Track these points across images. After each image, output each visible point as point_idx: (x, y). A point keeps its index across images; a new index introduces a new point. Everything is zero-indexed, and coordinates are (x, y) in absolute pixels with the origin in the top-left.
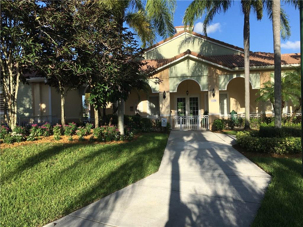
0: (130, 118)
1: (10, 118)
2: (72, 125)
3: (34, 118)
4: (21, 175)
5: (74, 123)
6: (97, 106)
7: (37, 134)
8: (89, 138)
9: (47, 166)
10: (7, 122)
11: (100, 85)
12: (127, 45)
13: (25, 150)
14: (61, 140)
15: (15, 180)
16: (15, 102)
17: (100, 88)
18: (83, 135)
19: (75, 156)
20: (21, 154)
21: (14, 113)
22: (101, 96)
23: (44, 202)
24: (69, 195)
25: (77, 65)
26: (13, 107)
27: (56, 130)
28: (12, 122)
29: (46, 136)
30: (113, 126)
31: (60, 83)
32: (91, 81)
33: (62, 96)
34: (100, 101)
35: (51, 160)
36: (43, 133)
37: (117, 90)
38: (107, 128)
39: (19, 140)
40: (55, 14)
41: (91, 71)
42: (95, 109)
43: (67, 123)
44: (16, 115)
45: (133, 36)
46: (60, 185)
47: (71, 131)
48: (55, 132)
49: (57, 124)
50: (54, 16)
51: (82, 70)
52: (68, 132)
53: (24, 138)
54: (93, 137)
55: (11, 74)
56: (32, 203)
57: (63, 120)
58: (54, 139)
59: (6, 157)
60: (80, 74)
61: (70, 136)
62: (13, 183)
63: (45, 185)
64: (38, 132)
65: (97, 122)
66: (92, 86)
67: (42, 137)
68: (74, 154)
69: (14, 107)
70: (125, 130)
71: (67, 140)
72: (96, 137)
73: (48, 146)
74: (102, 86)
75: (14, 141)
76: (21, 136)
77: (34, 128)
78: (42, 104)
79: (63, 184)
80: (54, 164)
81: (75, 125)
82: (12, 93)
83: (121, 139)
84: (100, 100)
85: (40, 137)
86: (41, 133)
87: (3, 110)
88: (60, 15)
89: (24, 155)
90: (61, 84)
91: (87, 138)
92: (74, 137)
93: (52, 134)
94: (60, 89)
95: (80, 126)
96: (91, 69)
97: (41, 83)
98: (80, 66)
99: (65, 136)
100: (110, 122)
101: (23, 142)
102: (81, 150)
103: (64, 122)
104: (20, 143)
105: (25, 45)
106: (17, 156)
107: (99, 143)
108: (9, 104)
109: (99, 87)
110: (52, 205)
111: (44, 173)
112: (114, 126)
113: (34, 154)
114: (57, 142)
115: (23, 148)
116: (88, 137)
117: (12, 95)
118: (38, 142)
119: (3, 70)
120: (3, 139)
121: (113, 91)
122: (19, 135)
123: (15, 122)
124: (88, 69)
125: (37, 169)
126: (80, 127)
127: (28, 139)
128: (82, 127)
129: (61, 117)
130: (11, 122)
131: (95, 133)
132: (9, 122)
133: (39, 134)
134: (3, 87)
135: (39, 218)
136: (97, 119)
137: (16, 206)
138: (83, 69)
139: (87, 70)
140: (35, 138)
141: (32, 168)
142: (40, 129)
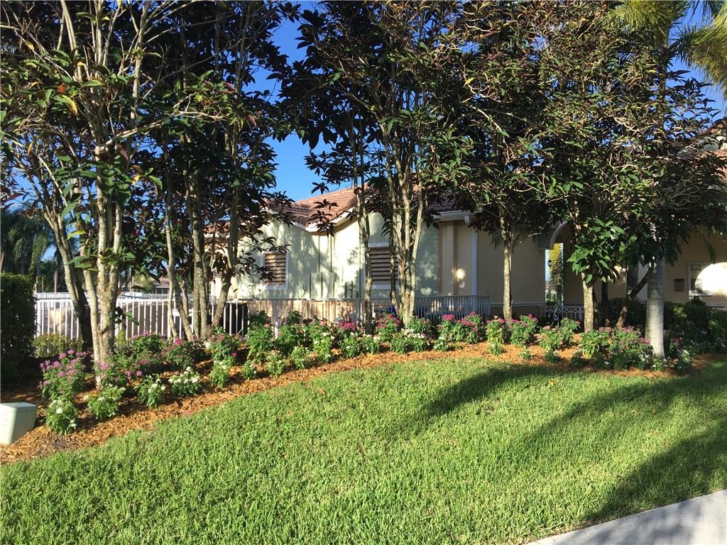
0: (679, 311)
1: (403, 299)
2: (529, 322)
3: (441, 299)
4: (427, 425)
5: (533, 316)
6: (590, 277)
7: (453, 336)
8: (571, 356)
9: (478, 413)
10: (396, 307)
11: (602, 224)
12: (682, 115)
13: (432, 371)
14: (504, 355)
15: (416, 434)
16: (412, 266)
17: (602, 231)
18: (554, 348)
19: (539, 396)
20: (425, 378)
21: (411, 288)
22: (603, 251)
23: (479, 498)
24: (535, 492)
25: (547, 178)
26: (408, 276)
27: (494, 329)
28: (405, 307)
29: (471, 343)
30: (630, 330)
31: (502, 221)
32: (577, 215)
33: (506, 251)
34: (599, 263)
35: (487, 400)
36: (465, 336)
37: (647, 236)
38: (615, 335)
39: (419, 347)
40: (507, 65)
41: (581, 190)
42: (584, 285)
43: (515, 316)
44: (413, 294)
45: (701, 89)
46: (511, 463)
47: (526, 335)
48: (491, 335)
49: (496, 317)
50: (506, 69)
51: (559, 189)
52: (519, 338)
53: (429, 344)
54: (580, 354)
55: (407, 207)
56: (456, 495)
57: (507, 310)
58: (489, 350)
59: (397, 382)
60: (552, 199)
61: (525, 347)
62: (413, 441)
63: (478, 456)
64: (456, 333)
65: (589, 318)
66: (578, 227)
67: (464, 344)
68: (538, 391)
69: (410, 275)
70: (666, 343)
71: (519, 355)
72: (587, 356)
73: (475, 366)
74: (607, 225)
75: (409, 348)
76: (423, 339)
77: (447, 323)
78: (457, 269)
79: (518, 462)
80: (493, 409)
81: (534, 320)
82: (407, 247)
83: (654, 366)
84: (601, 261)
85: (459, 344)
86: (462, 336)
87: (389, 280)
88: (518, 66)
89: (430, 381)
90: (505, 225)
91: (565, 356)
92: (533, 350)
93: (485, 340)
94: (504, 236)
95: (547, 325)
96: (580, 186)
97: (457, 224)
98: (554, 180)
99: (512, 346)
100: (620, 318)
101: (427, 352)
102: (552, 384)
103: (508, 312)
104: (421, 354)
105: (441, 143)
106: (417, 381)
107: (595, 371)
108: (401, 269)
109: (597, 229)
110: (499, 509)
111: (474, 427)
112: (634, 330)
113: (449, 381)
114: (497, 359)
115: (428, 366)
116: (568, 354)
117: (407, 251)
118: (457, 356)
119: (394, 199)
120: (390, 341)
121: (636, 238)
122: (419, 337)
123: (412, 309)
124: (574, 187)
125: (458, 417)
126: (548, 327)
127: (436, 347)
128: (552, 328)
129: (502, 300)
130: (403, 306)
131: (584, 346)
132: (399, 306)
133: (458, 337)
134: (392, 234)
135: (473, 534)
136: (591, 309)
137: (423, 494)
138: (562, 186)
139: (570, 189)
140: (450, 344)
141: (448, 413)
142: (460, 327)
